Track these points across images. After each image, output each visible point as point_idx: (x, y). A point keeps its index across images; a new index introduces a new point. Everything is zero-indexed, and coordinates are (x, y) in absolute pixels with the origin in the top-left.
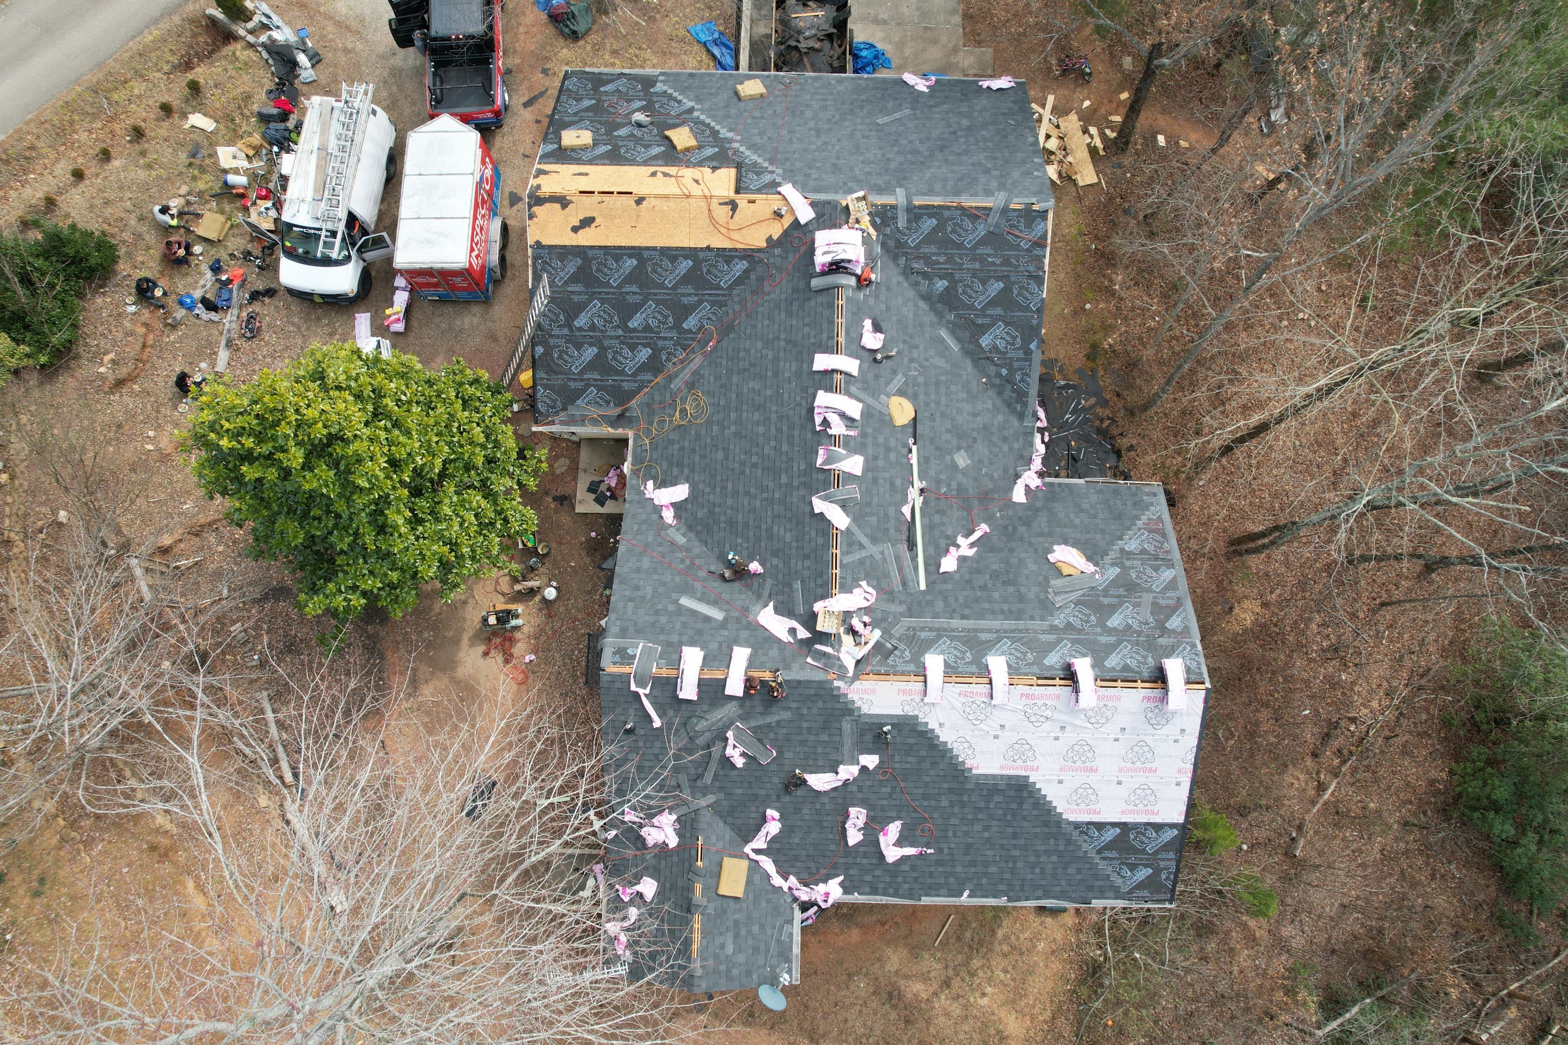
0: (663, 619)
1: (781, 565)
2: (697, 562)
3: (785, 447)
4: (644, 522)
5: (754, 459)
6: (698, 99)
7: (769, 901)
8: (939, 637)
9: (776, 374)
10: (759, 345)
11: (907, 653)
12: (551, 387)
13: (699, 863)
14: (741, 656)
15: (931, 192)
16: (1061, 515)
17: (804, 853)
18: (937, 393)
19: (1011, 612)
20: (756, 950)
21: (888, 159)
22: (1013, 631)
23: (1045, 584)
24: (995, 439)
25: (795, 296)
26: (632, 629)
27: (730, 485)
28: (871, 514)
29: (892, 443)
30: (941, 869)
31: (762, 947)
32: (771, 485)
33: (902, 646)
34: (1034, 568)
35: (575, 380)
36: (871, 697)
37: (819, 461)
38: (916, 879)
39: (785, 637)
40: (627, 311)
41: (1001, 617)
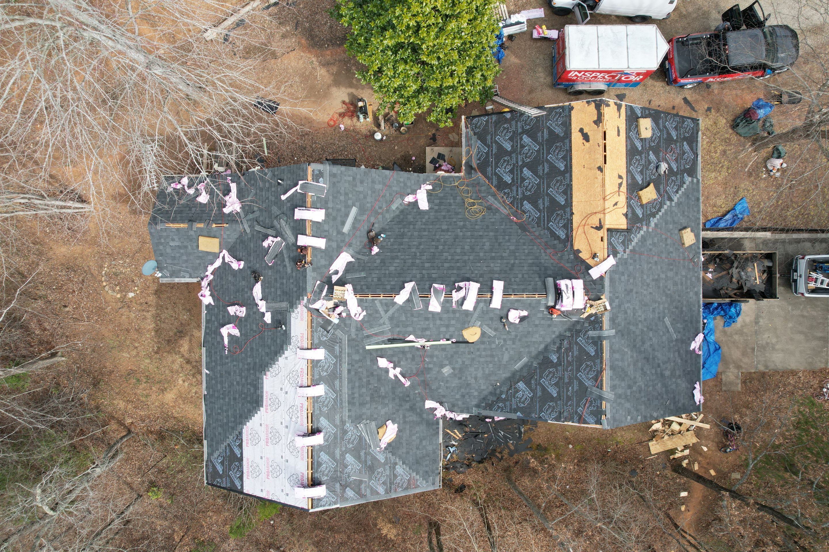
0: (342, 198)
1: (375, 265)
2: (380, 216)
3: (446, 265)
4: (405, 184)
5: (441, 247)
6: (679, 204)
7: (200, 264)
8: (336, 357)
9: (493, 258)
10: (512, 248)
11: (325, 338)
12: (487, 125)
13: (214, 225)
14: (320, 243)
15: (612, 351)
16: (418, 429)
17: (224, 283)
18: (487, 356)
19: (353, 398)
20: (174, 258)
21: (637, 325)
22: (341, 400)
23: (371, 418)
24: (463, 390)
25: (543, 269)
26: (335, 180)
27: (426, 233)
28: (406, 317)
29: (452, 329)
30: (218, 358)
31: (176, 262)
32: (424, 258)
33: (329, 335)
34: (383, 412)
35: (492, 138)
36: (299, 318)
37: (436, 285)
38: (213, 344)
39: (333, 268)
40: (533, 167)
41: (350, 393)
